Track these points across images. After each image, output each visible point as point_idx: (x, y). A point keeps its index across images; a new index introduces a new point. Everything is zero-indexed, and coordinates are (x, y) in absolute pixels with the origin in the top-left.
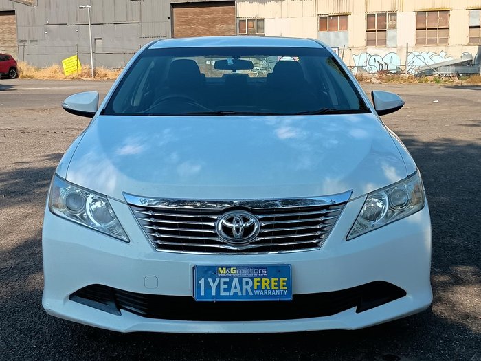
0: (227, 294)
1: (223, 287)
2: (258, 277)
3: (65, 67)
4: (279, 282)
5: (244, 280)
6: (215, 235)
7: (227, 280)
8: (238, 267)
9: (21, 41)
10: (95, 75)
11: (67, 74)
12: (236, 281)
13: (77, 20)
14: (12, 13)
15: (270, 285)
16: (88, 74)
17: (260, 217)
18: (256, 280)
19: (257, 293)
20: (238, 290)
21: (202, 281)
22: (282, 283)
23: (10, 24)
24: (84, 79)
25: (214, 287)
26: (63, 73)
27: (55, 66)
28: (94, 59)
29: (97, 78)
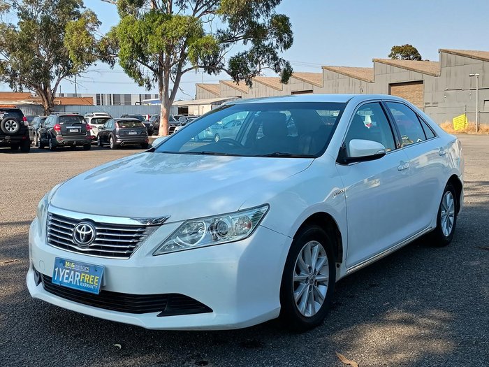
0: (67, 281)
1: (66, 276)
2: (84, 272)
3: (455, 123)
4: (94, 278)
5: (77, 273)
6: (71, 238)
7: (69, 271)
8: (76, 263)
9: (426, 104)
10: (479, 130)
11: (456, 129)
12: (73, 272)
13: (471, 85)
14: (421, 82)
15: (89, 280)
16: (473, 130)
17: (97, 228)
18: (83, 274)
19: (81, 284)
20: (72, 280)
21: (57, 269)
22: (96, 280)
23: (419, 91)
24: (469, 133)
25: (61, 275)
26: (453, 128)
27: (447, 123)
28: (479, 117)
29: (480, 132)
